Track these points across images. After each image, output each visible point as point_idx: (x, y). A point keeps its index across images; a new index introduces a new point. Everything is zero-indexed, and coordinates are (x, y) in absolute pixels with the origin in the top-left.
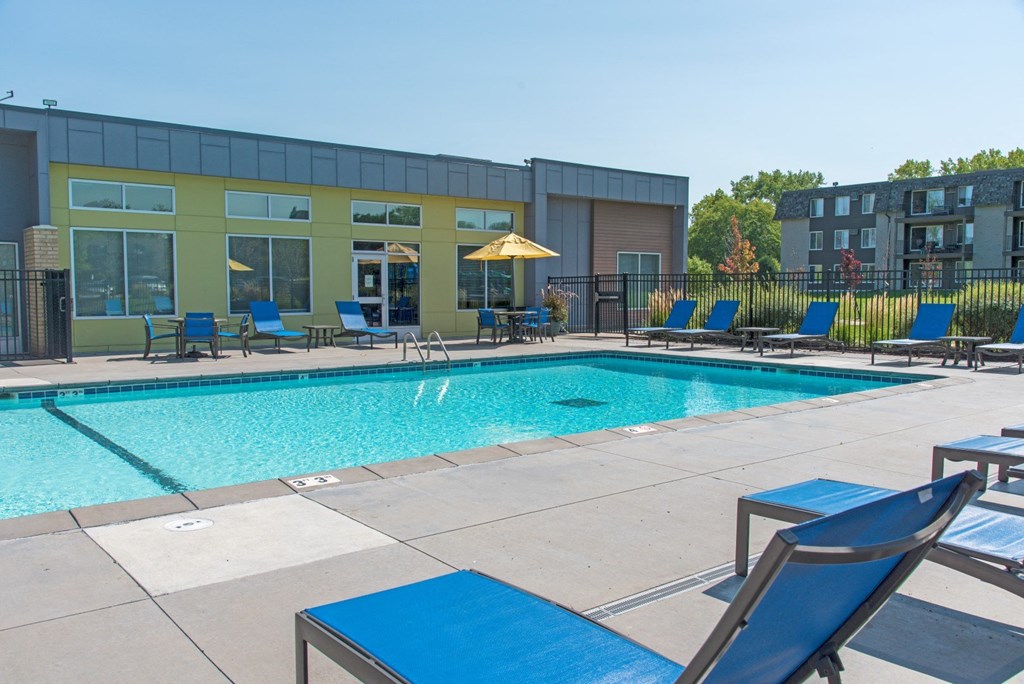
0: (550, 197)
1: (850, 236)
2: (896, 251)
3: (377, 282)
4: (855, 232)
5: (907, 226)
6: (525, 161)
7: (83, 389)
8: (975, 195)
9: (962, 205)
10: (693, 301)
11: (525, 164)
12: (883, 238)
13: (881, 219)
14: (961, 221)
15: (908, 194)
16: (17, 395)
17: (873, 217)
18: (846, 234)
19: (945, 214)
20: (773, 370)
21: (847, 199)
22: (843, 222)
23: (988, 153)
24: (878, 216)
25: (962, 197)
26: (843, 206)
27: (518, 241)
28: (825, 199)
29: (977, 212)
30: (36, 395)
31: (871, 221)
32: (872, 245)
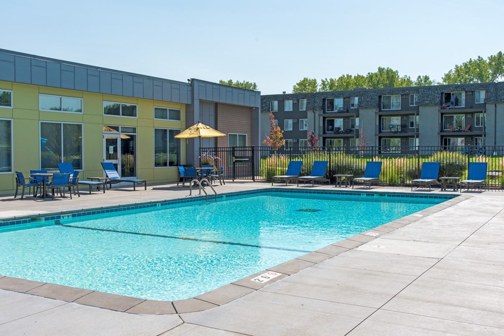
0: (201, 101)
1: (293, 123)
2: (319, 132)
3: (115, 150)
4: (296, 121)
5: (324, 118)
6: (188, 80)
7: (71, 214)
8: (360, 102)
9: (352, 108)
10: (300, 162)
11: (187, 82)
12: (311, 124)
13: (310, 114)
14: (353, 116)
15: (324, 100)
16: (43, 218)
17: (306, 112)
18: (290, 122)
19: (344, 112)
20: (373, 195)
21: (291, 102)
22: (289, 115)
23: (346, 76)
24: (308, 112)
25: (353, 103)
26: (289, 106)
27: (205, 128)
28: (279, 101)
29: (361, 111)
30: (53, 218)
31: (304, 115)
32: (305, 129)
